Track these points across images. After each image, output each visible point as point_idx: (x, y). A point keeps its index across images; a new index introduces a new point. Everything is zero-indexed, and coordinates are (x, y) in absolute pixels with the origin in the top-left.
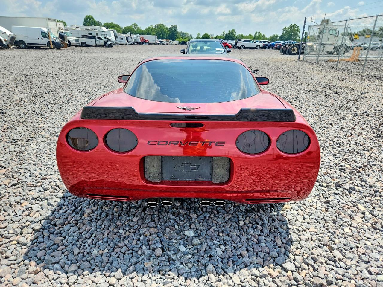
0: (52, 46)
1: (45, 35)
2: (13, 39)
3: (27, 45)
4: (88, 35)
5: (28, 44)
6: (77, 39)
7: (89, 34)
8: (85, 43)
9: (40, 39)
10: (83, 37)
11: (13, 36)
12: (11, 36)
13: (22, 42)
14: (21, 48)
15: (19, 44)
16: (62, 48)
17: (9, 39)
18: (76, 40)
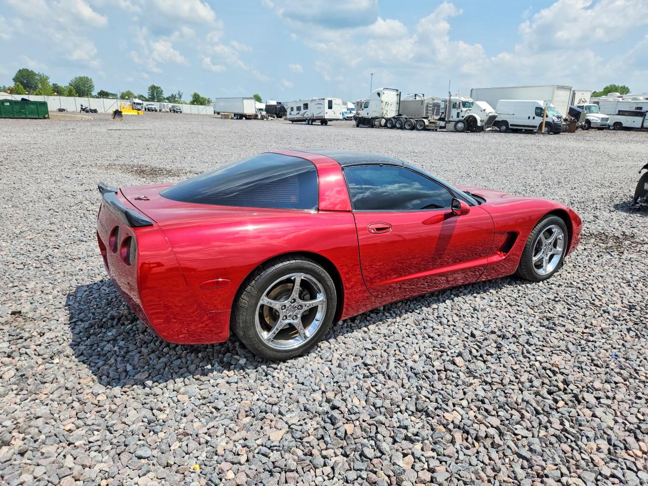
0: (544, 129)
1: (540, 112)
2: (492, 118)
3: (510, 127)
4: (633, 109)
5: (511, 125)
6: (607, 117)
7: (638, 108)
8: (620, 124)
9: (531, 118)
10: (621, 113)
11: (494, 114)
12: (490, 115)
13: (505, 123)
14: (500, 131)
15: (499, 125)
16: (564, 132)
17: (486, 118)
18: (603, 119)
